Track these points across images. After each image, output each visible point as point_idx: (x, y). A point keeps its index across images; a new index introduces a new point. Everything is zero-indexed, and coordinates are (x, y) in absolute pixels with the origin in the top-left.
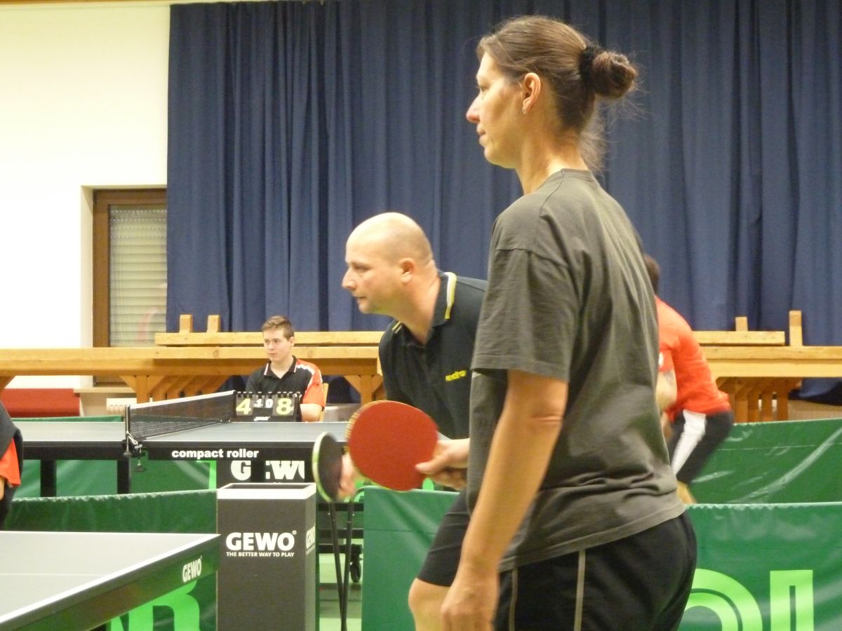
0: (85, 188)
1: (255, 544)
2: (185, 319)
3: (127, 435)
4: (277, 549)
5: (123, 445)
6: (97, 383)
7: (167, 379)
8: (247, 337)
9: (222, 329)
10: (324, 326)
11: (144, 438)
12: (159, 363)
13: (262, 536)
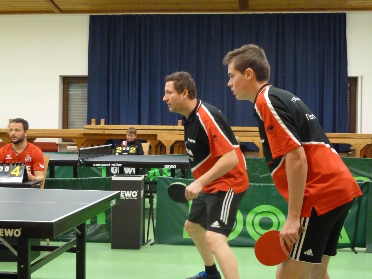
0: (60, 76)
1: (124, 195)
2: (93, 120)
3: (79, 158)
4: (131, 196)
5: (77, 161)
6: (64, 141)
7: (87, 140)
8: (114, 126)
9: (105, 124)
11: (84, 159)
12: (85, 134)
13: (127, 192)
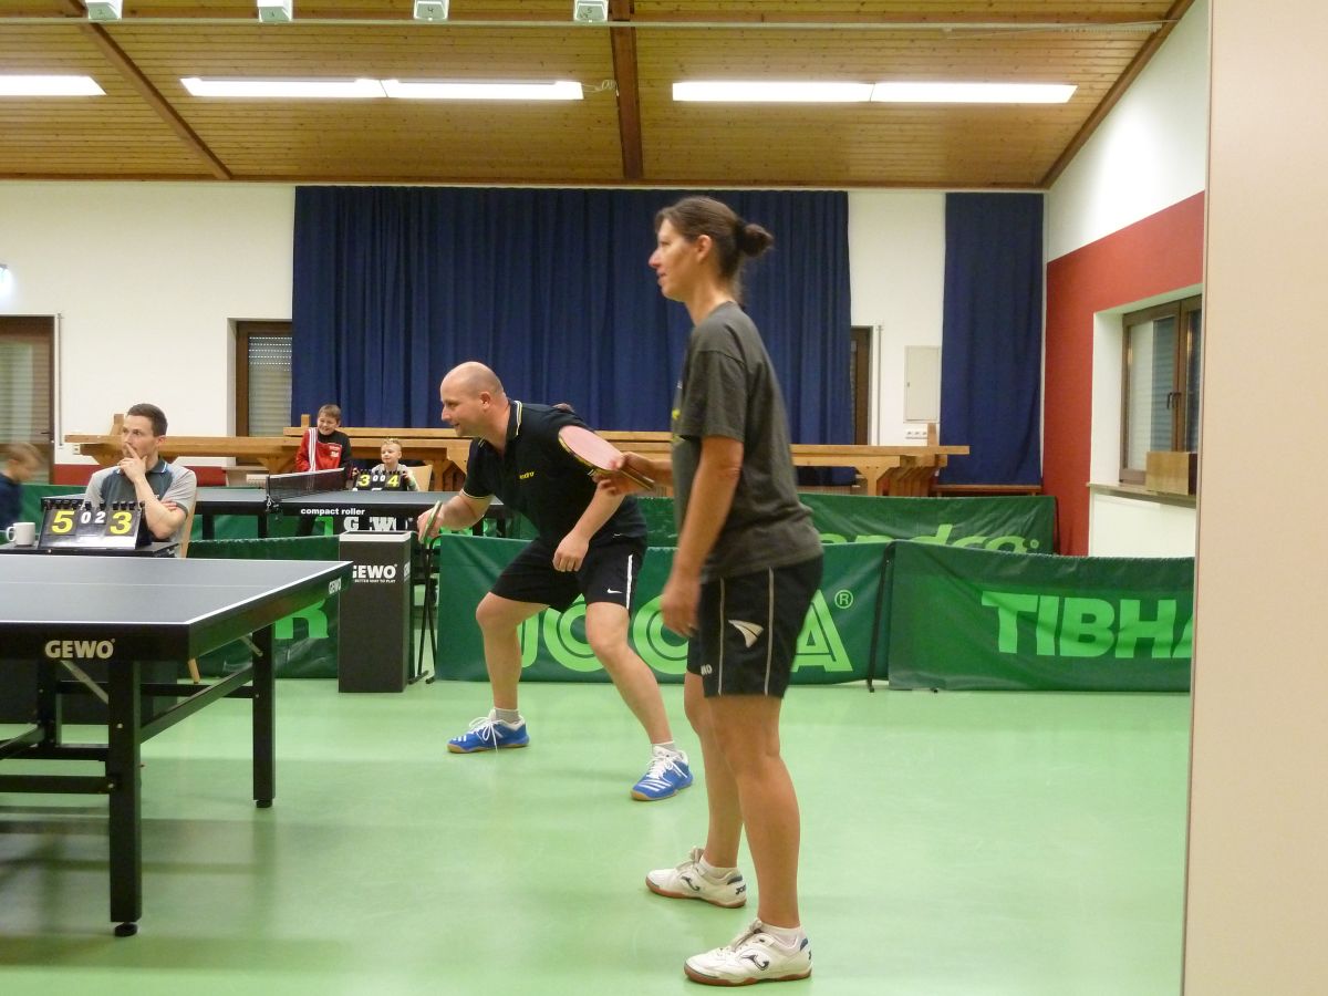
0: (230, 320)
1: (367, 574)
3: (267, 498)
4: (383, 577)
5: (265, 505)
6: (239, 463)
10: (408, 425)
11: (279, 500)
12: (284, 448)
13: (372, 568)
